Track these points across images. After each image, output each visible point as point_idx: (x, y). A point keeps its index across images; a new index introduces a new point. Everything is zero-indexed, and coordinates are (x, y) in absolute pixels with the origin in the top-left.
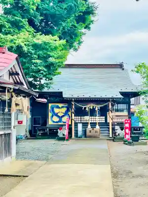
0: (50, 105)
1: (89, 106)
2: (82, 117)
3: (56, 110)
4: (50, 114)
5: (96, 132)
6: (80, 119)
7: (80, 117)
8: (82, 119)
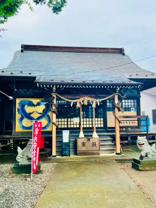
0: (18, 101)
1: (81, 100)
2: (69, 120)
3: (28, 109)
4: (18, 116)
5: (94, 144)
6: (66, 123)
7: (66, 120)
8: (69, 123)
